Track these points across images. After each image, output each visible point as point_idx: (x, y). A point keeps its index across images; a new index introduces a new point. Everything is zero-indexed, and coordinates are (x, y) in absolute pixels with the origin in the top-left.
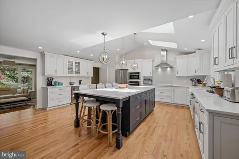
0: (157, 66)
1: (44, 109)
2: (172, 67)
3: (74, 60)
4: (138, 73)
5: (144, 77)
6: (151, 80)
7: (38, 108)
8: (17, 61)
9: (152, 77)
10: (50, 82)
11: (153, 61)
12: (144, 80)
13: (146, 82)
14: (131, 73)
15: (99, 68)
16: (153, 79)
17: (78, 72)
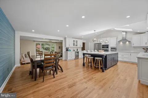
0: (120, 41)
1: (66, 60)
2: (129, 42)
3: (76, 40)
4: (108, 45)
5: (111, 47)
6: (116, 49)
7: (63, 60)
8: (52, 41)
9: (116, 47)
10: (67, 50)
11: (117, 38)
12: (111, 49)
13: (112, 50)
14: (103, 45)
15: (84, 43)
16: (117, 48)
17: (77, 45)
